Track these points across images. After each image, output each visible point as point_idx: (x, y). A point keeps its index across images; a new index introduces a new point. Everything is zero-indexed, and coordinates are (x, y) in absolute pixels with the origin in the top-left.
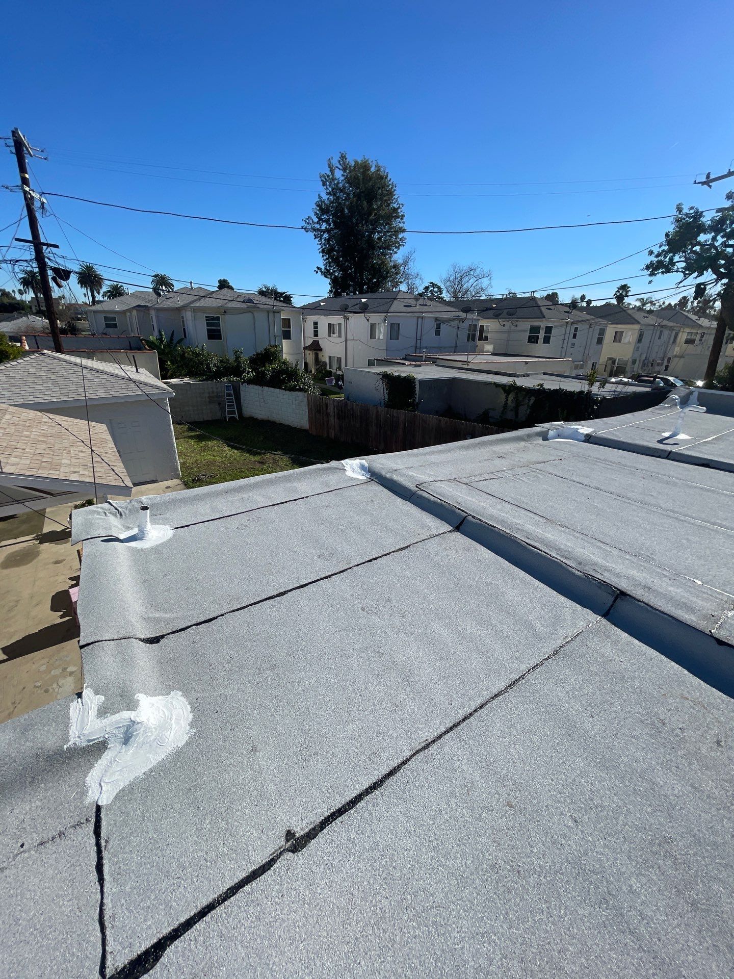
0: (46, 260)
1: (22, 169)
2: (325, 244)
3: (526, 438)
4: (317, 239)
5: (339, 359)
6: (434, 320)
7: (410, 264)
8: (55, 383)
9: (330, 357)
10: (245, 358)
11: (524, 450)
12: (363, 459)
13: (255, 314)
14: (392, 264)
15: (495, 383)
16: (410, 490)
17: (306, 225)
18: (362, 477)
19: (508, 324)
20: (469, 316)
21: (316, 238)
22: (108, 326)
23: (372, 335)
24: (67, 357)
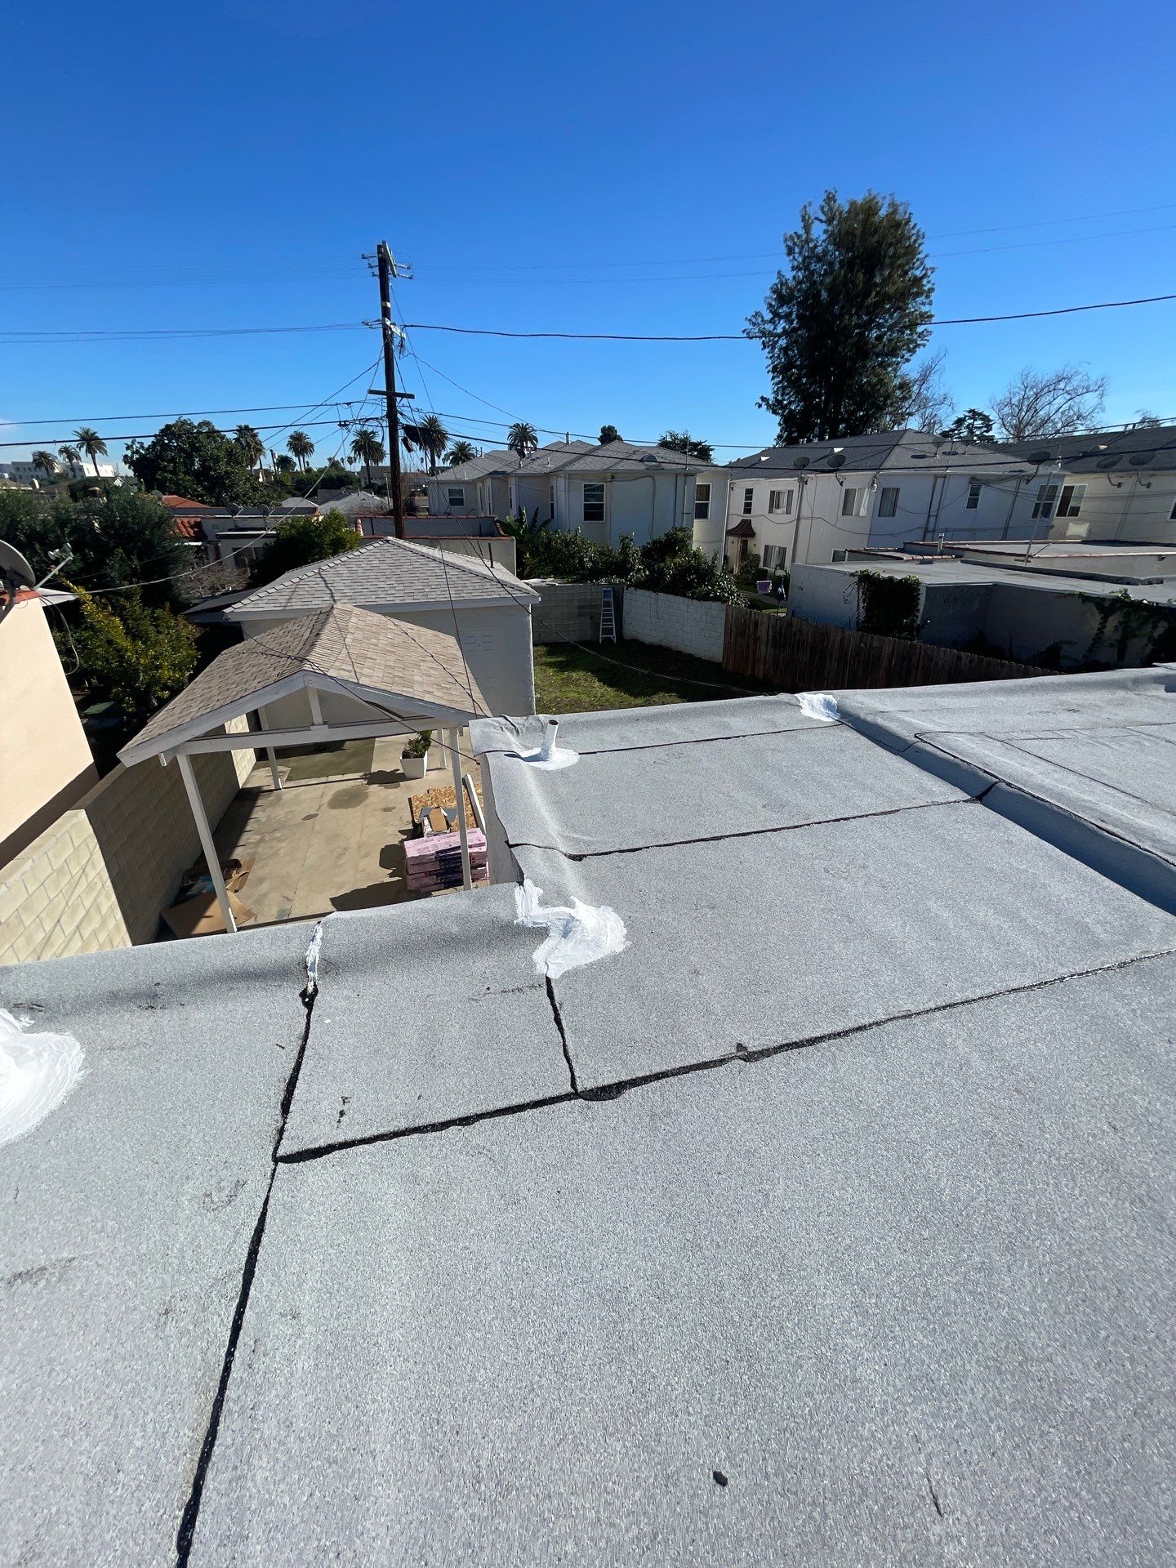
0: (399, 416)
1: (385, 297)
2: (778, 357)
3: (1130, 685)
4: (767, 350)
5: (783, 551)
6: (968, 479)
7: (934, 379)
8: (400, 581)
9: (767, 547)
10: (635, 548)
11: (1121, 703)
12: (830, 694)
13: (656, 478)
14: (897, 382)
15: (1081, 595)
16: (905, 741)
17: (751, 327)
18: (827, 719)
19: (1129, 483)
20: (1043, 469)
21: (765, 347)
22: (453, 502)
23: (847, 509)
24: (412, 546)
